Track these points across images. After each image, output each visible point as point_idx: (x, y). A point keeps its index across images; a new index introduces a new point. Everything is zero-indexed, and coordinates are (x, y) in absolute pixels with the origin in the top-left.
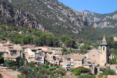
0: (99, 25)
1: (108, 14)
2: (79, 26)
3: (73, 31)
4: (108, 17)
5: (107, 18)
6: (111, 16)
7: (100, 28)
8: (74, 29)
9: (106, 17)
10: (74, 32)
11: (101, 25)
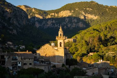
0: (42, 24)
1: (53, 10)
2: (17, 24)
3: (8, 31)
4: (53, 14)
5: (52, 16)
6: (57, 13)
7: (43, 28)
8: (11, 28)
9: (51, 14)
10: (10, 32)
11: (45, 24)
